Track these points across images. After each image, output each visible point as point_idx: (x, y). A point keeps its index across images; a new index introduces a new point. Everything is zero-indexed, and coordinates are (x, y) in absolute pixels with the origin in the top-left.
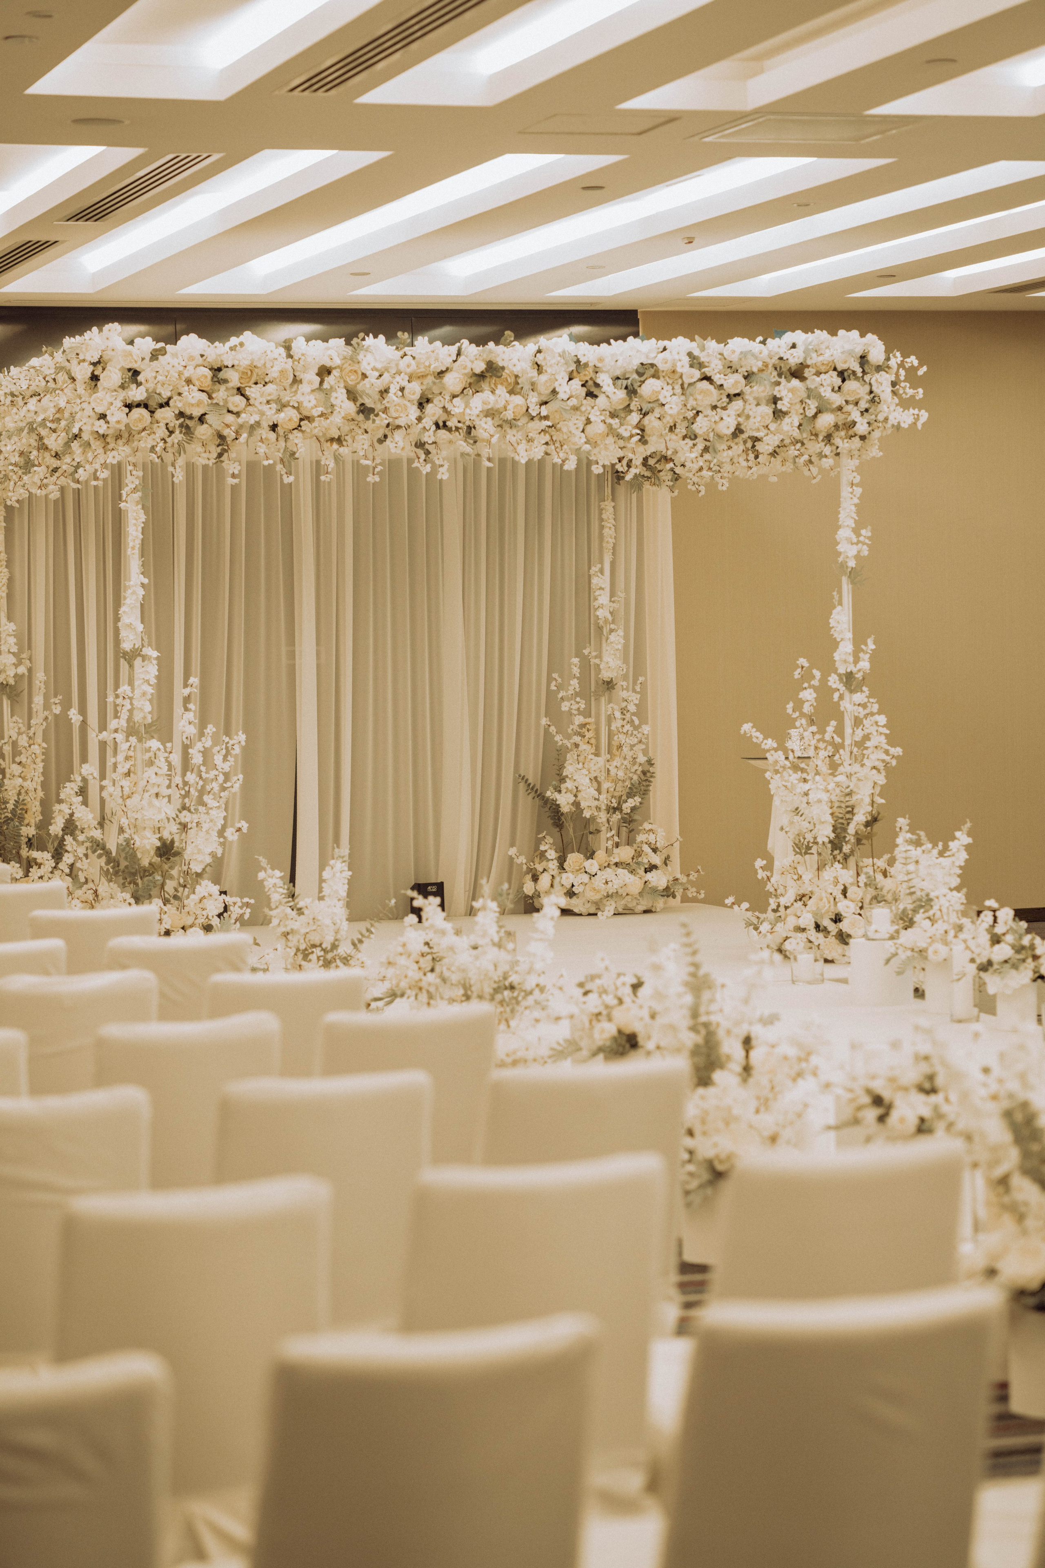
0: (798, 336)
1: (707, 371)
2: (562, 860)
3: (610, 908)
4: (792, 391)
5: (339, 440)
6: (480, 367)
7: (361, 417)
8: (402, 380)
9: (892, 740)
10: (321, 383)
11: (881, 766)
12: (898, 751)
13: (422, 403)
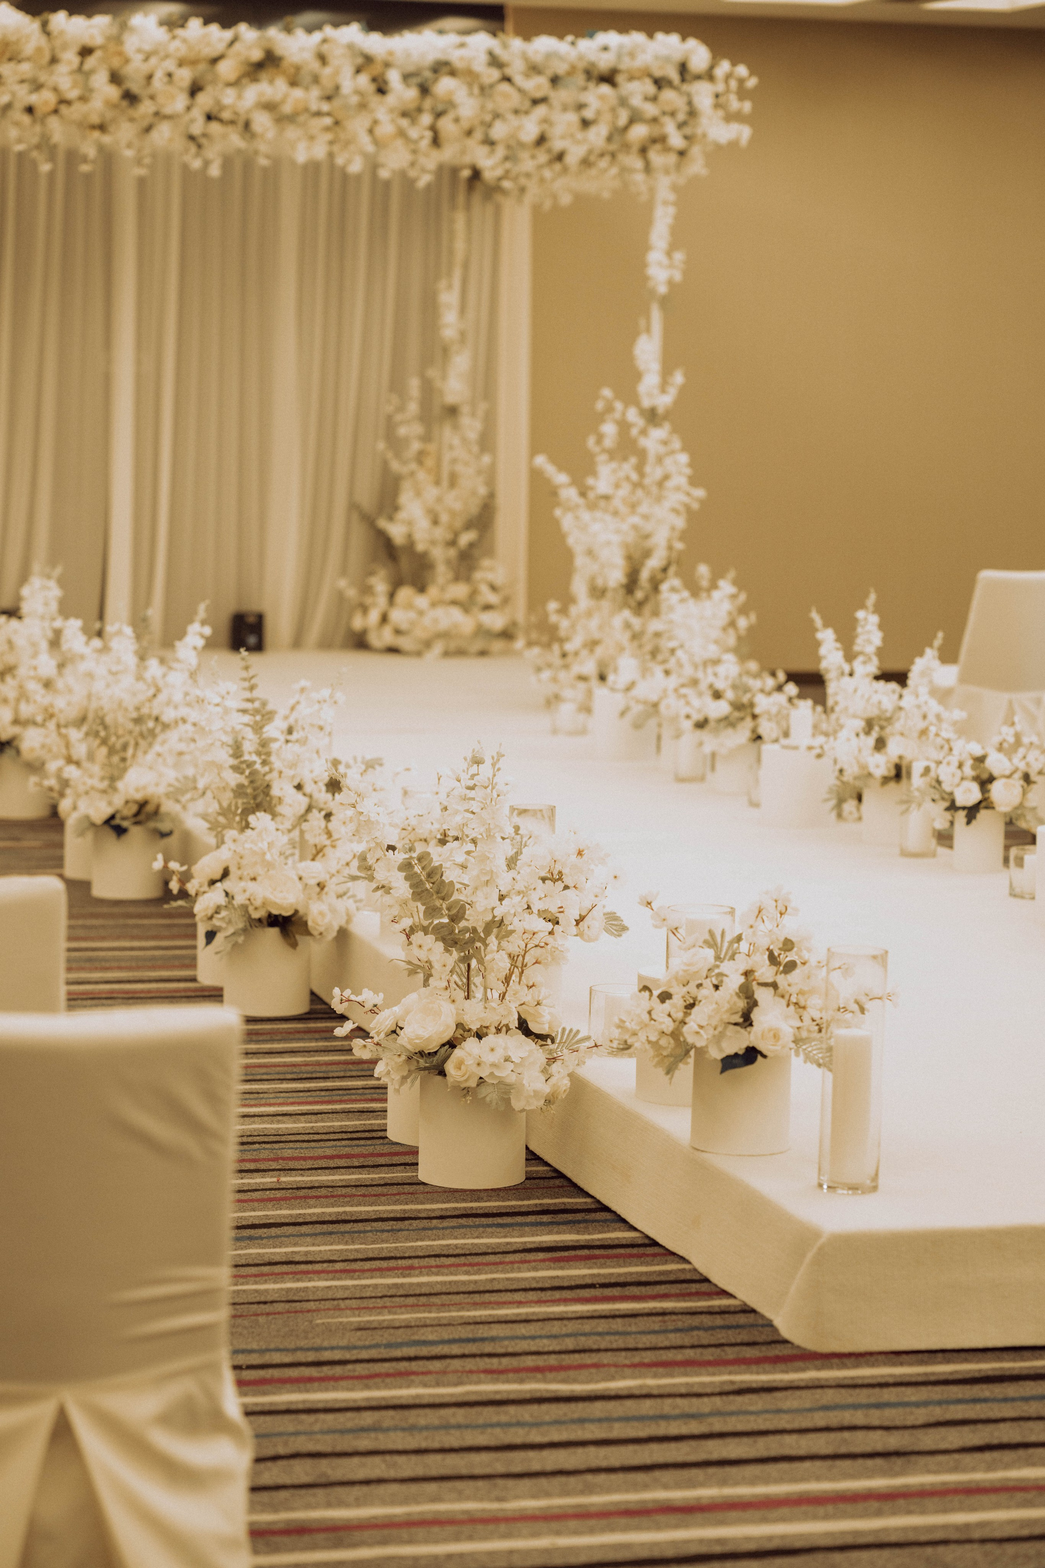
0: (611, 38)
1: (508, 71)
2: (392, 596)
3: (438, 648)
4: (602, 98)
5: (102, 127)
6: (257, 55)
7: (125, 103)
8: (170, 65)
9: (694, 481)
10: (82, 63)
11: (681, 509)
12: (700, 493)
13: (195, 90)
